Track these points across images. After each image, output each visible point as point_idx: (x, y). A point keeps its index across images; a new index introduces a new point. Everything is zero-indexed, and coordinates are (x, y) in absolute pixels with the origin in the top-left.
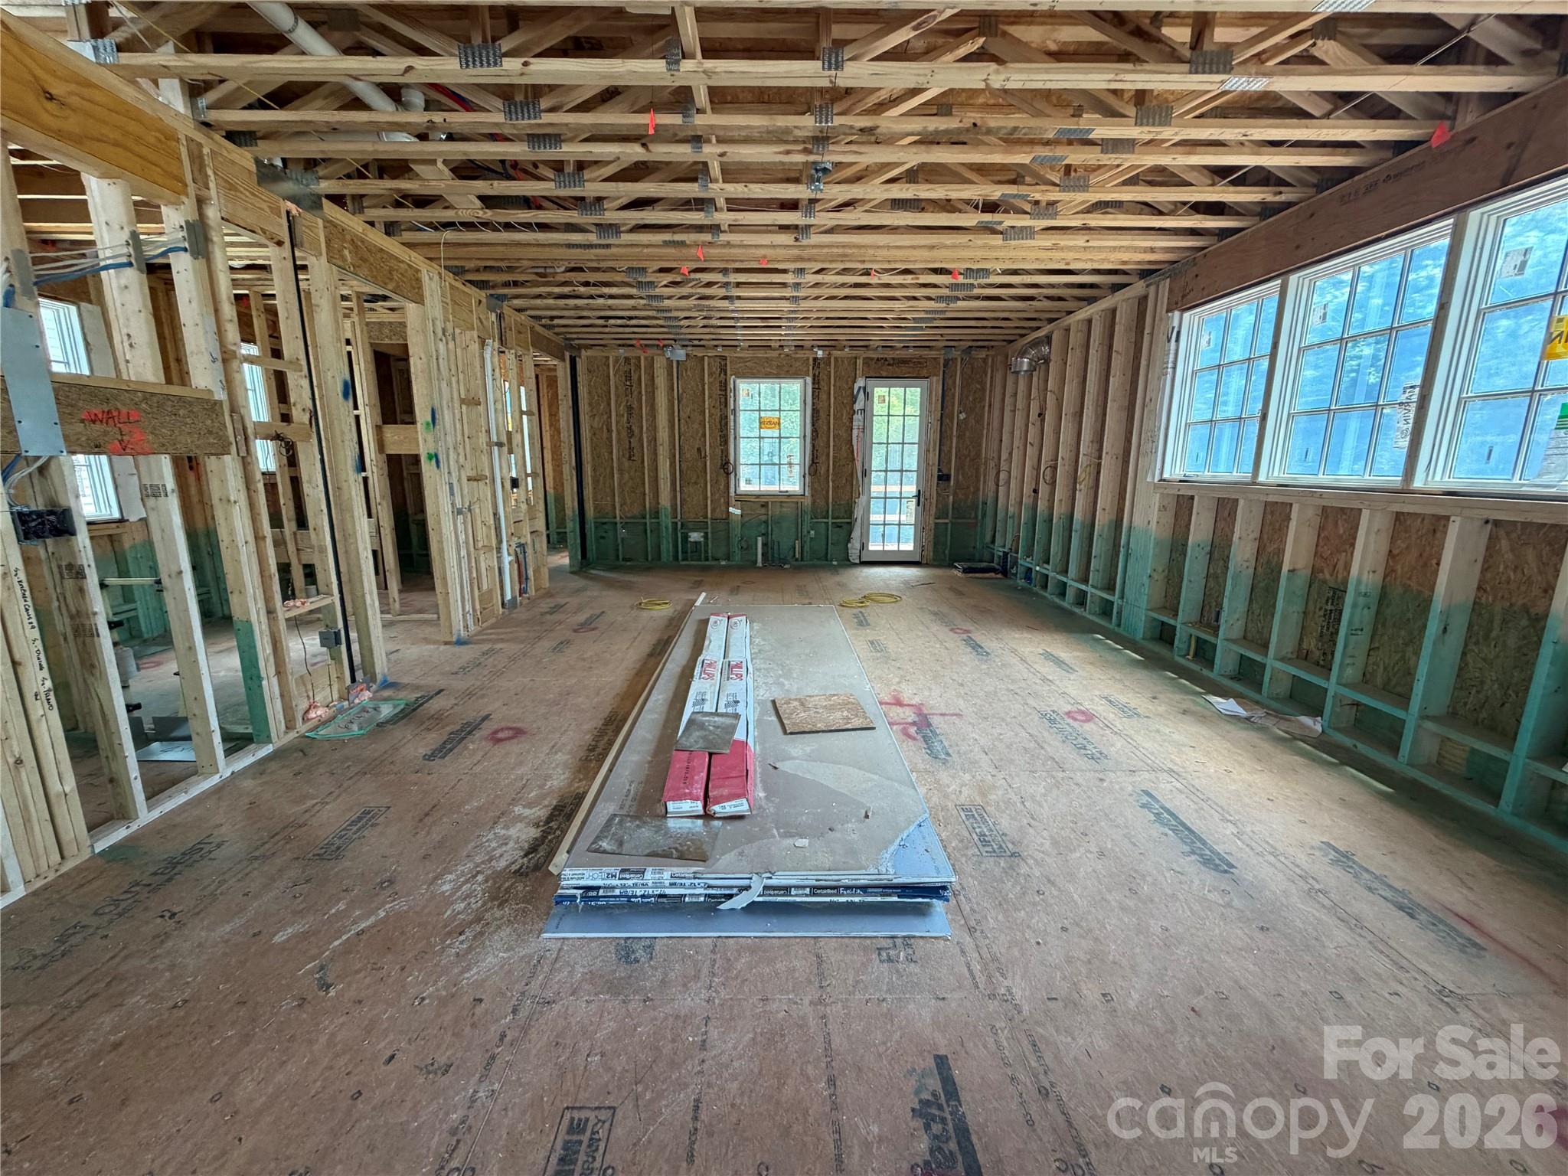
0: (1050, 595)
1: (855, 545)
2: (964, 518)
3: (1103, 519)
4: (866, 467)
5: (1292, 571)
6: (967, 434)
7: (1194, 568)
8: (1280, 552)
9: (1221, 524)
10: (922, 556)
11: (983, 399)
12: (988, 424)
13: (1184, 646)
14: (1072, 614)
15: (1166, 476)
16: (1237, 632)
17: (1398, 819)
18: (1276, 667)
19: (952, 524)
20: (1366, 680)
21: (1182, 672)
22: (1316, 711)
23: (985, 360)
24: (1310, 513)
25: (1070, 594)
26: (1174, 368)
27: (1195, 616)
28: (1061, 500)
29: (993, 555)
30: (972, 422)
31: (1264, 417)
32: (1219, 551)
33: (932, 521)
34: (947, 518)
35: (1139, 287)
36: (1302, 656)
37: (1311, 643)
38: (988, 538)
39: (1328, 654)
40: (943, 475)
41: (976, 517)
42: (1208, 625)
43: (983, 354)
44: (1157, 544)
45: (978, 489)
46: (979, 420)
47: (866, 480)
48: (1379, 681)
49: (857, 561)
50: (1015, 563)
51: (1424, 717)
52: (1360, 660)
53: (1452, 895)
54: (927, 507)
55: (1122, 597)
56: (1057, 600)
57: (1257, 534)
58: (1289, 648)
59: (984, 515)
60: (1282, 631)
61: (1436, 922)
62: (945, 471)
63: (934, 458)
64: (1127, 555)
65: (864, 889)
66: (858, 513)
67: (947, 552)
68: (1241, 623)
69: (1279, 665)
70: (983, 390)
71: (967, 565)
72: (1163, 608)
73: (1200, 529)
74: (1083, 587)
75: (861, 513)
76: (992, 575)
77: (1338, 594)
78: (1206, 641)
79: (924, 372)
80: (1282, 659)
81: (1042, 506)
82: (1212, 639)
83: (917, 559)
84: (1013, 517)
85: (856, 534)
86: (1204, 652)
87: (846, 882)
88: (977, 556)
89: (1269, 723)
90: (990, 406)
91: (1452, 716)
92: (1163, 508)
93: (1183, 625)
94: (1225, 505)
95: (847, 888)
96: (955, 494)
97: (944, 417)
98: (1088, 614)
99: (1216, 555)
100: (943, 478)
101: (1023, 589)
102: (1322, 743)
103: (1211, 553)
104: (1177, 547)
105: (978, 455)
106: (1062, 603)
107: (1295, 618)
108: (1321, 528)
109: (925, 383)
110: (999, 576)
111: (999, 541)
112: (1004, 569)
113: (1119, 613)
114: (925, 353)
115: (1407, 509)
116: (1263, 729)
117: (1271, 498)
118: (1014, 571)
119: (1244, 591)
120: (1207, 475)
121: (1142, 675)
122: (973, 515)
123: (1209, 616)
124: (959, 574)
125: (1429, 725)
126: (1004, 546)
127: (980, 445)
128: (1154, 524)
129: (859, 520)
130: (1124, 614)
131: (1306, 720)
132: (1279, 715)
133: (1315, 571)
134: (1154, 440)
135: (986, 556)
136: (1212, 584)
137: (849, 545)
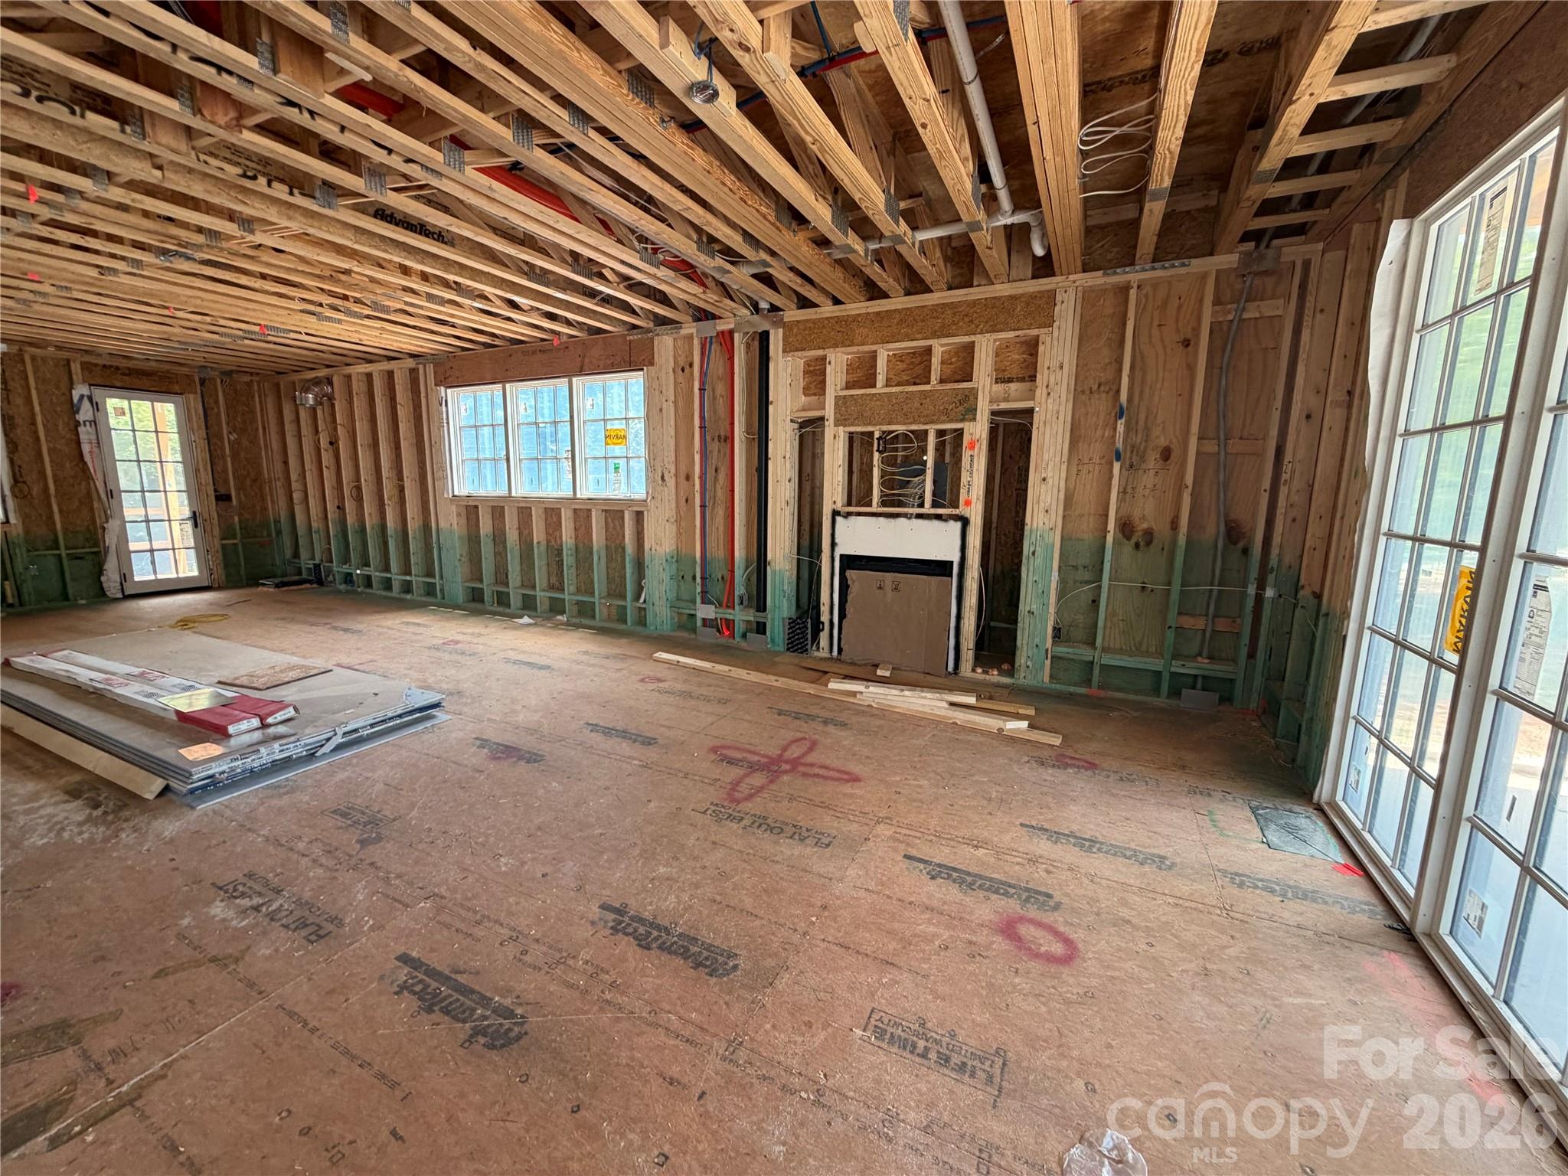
0: (377, 590)
1: (111, 578)
2: (255, 537)
3: (413, 525)
4: (110, 486)
5: (538, 543)
6: (242, 454)
7: (487, 550)
8: (531, 534)
9: (497, 522)
10: (213, 581)
11: (253, 420)
12: (266, 446)
13: (491, 600)
14: (403, 600)
15: (456, 493)
16: (518, 583)
17: (600, 638)
18: (541, 595)
19: (243, 544)
20: (578, 591)
21: (494, 614)
22: (562, 612)
23: (249, 384)
24: (541, 511)
25: (396, 586)
26: (448, 423)
27: (493, 580)
28: (370, 514)
29: (300, 568)
30: (245, 443)
31: (508, 460)
32: (499, 537)
33: (217, 542)
34: (235, 538)
35: (410, 363)
36: (551, 587)
37: (554, 580)
38: (288, 553)
39: (562, 582)
40: (221, 495)
41: (269, 535)
42: (501, 583)
43: (246, 378)
44: (460, 538)
45: (266, 509)
46: (254, 441)
47: (113, 502)
48: (583, 589)
49: (120, 595)
50: (329, 571)
51: (600, 598)
52: (575, 581)
53: (617, 651)
54: (208, 529)
55: (442, 578)
56: (384, 593)
57: (516, 526)
58: (545, 584)
59: (279, 532)
60: (540, 577)
61: (614, 658)
62: (222, 491)
63: (206, 477)
64: (440, 549)
65: (400, 716)
66: (111, 540)
67: (242, 572)
68: (519, 578)
69: (542, 594)
70: (252, 412)
71: (277, 580)
72: (472, 580)
73: (486, 526)
74: (408, 578)
75: (114, 541)
76: (308, 585)
77: (559, 552)
78: (502, 592)
79: (176, 388)
80: (544, 590)
81: (351, 520)
82: (506, 590)
83: (206, 584)
84: (318, 531)
85: (111, 566)
86: (502, 599)
87: (390, 715)
88: (279, 572)
89: (545, 622)
90: (264, 428)
91: (609, 595)
92: (459, 515)
93: (487, 586)
94: (497, 509)
95: (390, 719)
96: (240, 515)
97: (212, 438)
98: (416, 596)
99: (498, 541)
100: (222, 498)
101: (347, 592)
102: (568, 624)
103: (494, 540)
104: (473, 539)
105: (259, 473)
106: (389, 594)
107: (544, 568)
108: (546, 520)
109: (178, 398)
110: (315, 585)
111: (304, 554)
112: (318, 578)
113: (442, 590)
114: (175, 369)
115: (577, 507)
116: (542, 626)
117: (521, 505)
118: (331, 578)
119: (517, 560)
120: (482, 493)
121: (472, 619)
122: (265, 534)
123: (501, 576)
124: (271, 590)
125: (603, 601)
126: (313, 558)
127: (260, 465)
128: (455, 526)
129: (112, 549)
130: (446, 588)
131: (559, 617)
132: (548, 619)
133: (548, 541)
134: (444, 470)
135: (290, 569)
136: (498, 558)
137: (103, 579)
